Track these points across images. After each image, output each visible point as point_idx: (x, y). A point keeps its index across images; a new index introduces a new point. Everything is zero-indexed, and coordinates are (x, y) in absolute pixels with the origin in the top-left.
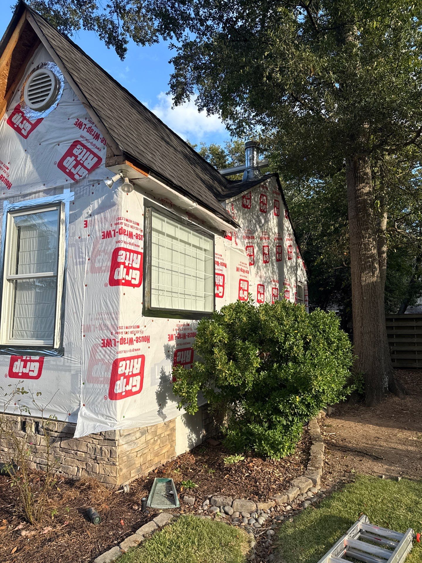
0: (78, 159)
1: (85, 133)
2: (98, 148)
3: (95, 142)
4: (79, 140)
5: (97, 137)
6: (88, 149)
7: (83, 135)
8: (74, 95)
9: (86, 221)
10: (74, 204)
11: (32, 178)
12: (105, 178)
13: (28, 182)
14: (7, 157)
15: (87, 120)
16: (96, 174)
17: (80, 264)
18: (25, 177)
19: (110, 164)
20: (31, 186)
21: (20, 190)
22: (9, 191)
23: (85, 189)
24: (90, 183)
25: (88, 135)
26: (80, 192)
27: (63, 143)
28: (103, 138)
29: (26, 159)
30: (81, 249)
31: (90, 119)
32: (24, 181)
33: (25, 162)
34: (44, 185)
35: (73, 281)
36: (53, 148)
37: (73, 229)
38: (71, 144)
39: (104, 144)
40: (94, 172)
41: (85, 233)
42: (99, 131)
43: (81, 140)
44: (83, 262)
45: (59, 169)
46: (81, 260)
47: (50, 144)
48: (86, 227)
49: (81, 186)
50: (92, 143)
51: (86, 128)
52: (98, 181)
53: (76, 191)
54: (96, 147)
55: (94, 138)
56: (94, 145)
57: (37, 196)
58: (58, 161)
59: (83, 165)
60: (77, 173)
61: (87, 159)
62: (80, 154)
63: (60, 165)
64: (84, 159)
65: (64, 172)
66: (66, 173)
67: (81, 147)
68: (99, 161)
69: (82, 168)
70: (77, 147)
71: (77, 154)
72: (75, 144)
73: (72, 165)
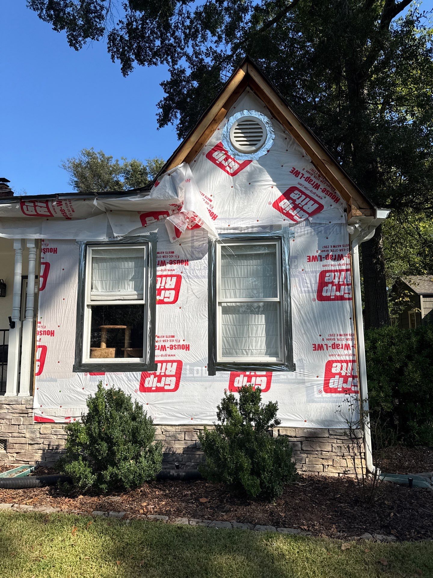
0: (297, 203)
1: (302, 181)
2: (319, 197)
3: (315, 190)
5: (317, 187)
6: (307, 196)
7: (300, 182)
8: (287, 146)
9: (310, 257)
10: (294, 241)
11: (242, 213)
12: (328, 222)
13: (237, 216)
14: (209, 189)
15: (305, 170)
16: (318, 218)
17: (305, 293)
18: (234, 211)
19: (357, 215)
20: (242, 221)
21: (228, 223)
22: (214, 221)
23: (306, 229)
24: (312, 225)
25: (306, 184)
26: (301, 232)
27: (277, 186)
28: (324, 189)
29: (233, 195)
30: (306, 280)
31: (309, 170)
32: (233, 215)
33: (233, 197)
34: (258, 221)
35: (299, 307)
36: (265, 189)
37: (295, 262)
38: (287, 189)
39: (325, 193)
40: (315, 216)
41: (309, 267)
42: (319, 183)
43: (298, 186)
44: (308, 290)
45: (275, 209)
46: (306, 289)
47: (262, 185)
48: (310, 261)
49: (302, 226)
50: (311, 191)
51: (304, 177)
52: (320, 224)
53: (296, 230)
54: (317, 195)
55: (313, 187)
56: (314, 193)
57: (250, 230)
58: (274, 202)
59: (302, 209)
60: (296, 215)
61: (306, 204)
62: (298, 199)
63: (276, 205)
64: (303, 203)
65: (280, 212)
66: (283, 213)
67: (299, 193)
68: (321, 207)
69: (302, 211)
70: (294, 192)
71: (294, 198)
72: (292, 189)
73: (290, 207)
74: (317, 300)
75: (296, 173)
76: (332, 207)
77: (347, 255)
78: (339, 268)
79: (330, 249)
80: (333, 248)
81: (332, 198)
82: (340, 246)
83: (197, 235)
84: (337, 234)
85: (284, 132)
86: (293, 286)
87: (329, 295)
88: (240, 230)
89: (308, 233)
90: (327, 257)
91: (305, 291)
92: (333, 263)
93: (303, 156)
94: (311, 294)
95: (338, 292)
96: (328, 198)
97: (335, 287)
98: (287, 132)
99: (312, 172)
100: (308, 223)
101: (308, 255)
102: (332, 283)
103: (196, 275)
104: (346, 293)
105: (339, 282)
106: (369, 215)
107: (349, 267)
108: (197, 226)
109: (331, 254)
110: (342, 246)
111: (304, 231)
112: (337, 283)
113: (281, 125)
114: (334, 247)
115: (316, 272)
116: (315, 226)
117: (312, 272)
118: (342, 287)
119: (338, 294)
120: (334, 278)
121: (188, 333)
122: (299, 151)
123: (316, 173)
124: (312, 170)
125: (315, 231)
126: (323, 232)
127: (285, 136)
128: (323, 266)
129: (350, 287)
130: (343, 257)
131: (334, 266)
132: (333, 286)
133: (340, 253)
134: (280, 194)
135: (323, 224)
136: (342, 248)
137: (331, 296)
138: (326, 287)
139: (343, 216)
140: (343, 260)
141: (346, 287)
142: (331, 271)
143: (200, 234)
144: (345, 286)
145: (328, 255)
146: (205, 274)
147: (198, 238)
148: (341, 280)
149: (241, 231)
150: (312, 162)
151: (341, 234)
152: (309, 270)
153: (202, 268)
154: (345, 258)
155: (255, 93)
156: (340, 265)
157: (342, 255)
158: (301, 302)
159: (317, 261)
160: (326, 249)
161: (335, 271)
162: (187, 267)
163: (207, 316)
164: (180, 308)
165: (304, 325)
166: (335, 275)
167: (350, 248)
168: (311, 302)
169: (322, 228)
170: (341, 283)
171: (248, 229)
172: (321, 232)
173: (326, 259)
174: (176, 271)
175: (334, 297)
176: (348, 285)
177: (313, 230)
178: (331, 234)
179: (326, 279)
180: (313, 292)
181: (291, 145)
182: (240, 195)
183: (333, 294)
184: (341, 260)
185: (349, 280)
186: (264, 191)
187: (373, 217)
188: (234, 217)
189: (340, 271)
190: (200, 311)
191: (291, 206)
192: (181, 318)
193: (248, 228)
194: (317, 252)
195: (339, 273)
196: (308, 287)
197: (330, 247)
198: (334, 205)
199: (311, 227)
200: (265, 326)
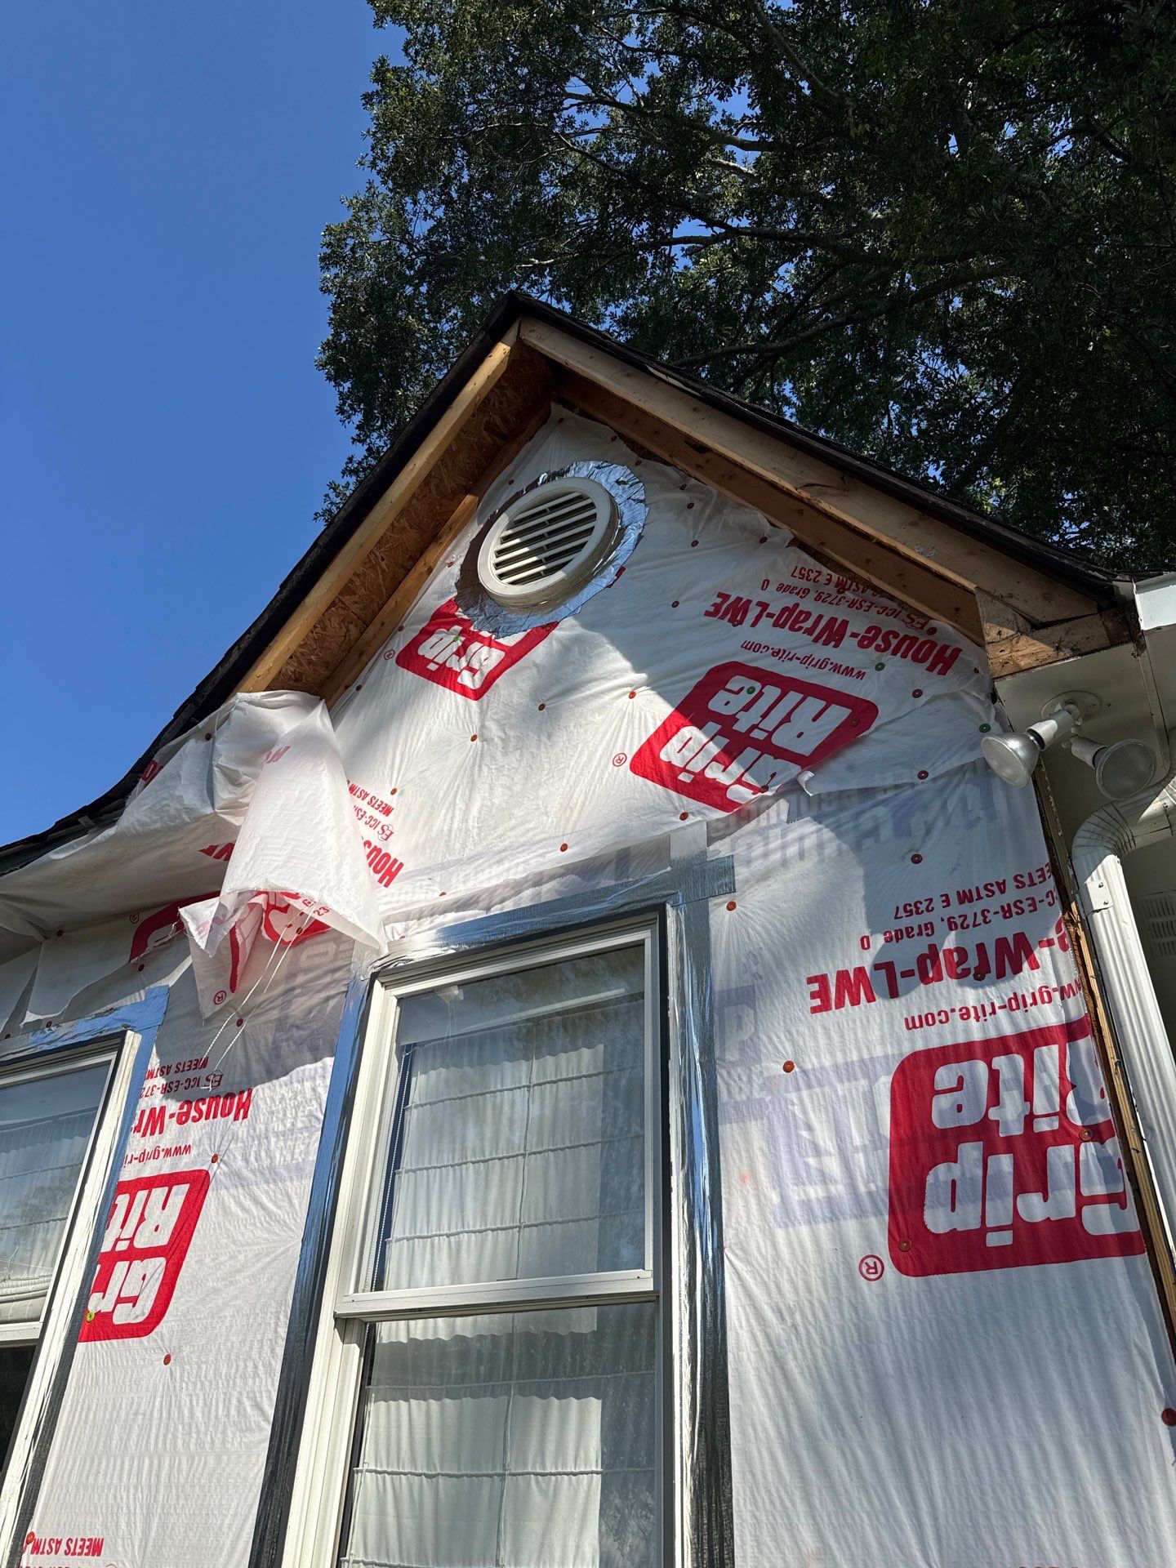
0: (741, 727)
1: (765, 633)
2: (848, 671)
3: (823, 652)
4: (739, 659)
5: (832, 633)
6: (786, 684)
7: (754, 639)
8: (695, 527)
9: (822, 980)
10: (731, 906)
11: (500, 831)
12: (909, 776)
13: (480, 848)
14: (387, 771)
15: (772, 587)
16: (851, 768)
17: (811, 1220)
18: (467, 830)
19: (1023, 663)
20: (499, 862)
21: (441, 884)
22: (385, 891)
23: (791, 836)
24: (820, 809)
25: (783, 638)
26: (766, 855)
27: (654, 684)
28: (868, 631)
29: (474, 765)
30: (810, 1128)
31: (788, 581)
32: (464, 846)
33: (472, 775)
34: (564, 848)
35: (777, 1328)
36: (600, 710)
37: (740, 1026)
38: (694, 682)
39: (878, 648)
40: (836, 766)
41: (822, 1041)
42: (841, 613)
43: (745, 658)
44: (830, 1201)
45: (640, 779)
46: (816, 1192)
47: (588, 698)
48: (825, 1007)
49: (770, 827)
50: (807, 660)
51: (770, 615)
52: (866, 793)
53: (741, 850)
54: (836, 668)
55: (816, 640)
56: (822, 664)
57: (526, 898)
58: (635, 750)
59: (766, 747)
60: (739, 781)
61: (787, 719)
62: (746, 708)
63: (647, 763)
64: (769, 723)
65: (664, 784)
66: (680, 788)
67: (748, 683)
68: (863, 714)
69: (768, 758)
70: (728, 686)
71: (727, 711)
72: (717, 678)
73: (708, 752)
74: (890, 1270)
75: (733, 610)
76: (923, 699)
77: (1053, 935)
78: (1013, 1022)
79: (940, 912)
80: (955, 909)
81: (915, 659)
82: (1002, 887)
83: (309, 963)
84: (971, 825)
85: (683, 488)
86: (735, 1175)
87: (974, 1224)
88: (483, 904)
89: (801, 855)
90: (927, 968)
91: (807, 1204)
92: (970, 996)
93: (763, 540)
94: (851, 1227)
95: (1035, 1198)
96: (896, 665)
97: (1004, 1163)
98: (693, 481)
99: (802, 584)
100: (805, 805)
101: (815, 973)
102: (984, 1131)
103: (266, 1163)
104: (1093, 1200)
105: (1030, 1119)
106: (1104, 640)
107: (1077, 1007)
108: (317, 928)
109: (950, 942)
110: (1011, 885)
111: (784, 847)
112: (1017, 1130)
113: (669, 470)
114: (965, 897)
115: (867, 1068)
116: (842, 809)
117: (846, 1072)
118: (1059, 1156)
119: (1035, 1208)
120: (995, 1099)
121: (163, 1526)
122: (744, 528)
123: (822, 579)
124: (804, 574)
125: (839, 835)
126: (886, 832)
127: (684, 497)
128: (911, 1025)
129: (1112, 1146)
130: (1029, 953)
131: (981, 1013)
132: (989, 1150)
133: (1008, 929)
134: (663, 710)
135: (885, 790)
136: (1012, 895)
137: (984, 1230)
138: (941, 1168)
139: (992, 722)
140: (1034, 965)
141: (1088, 1149)
142: (963, 1052)
143: (323, 959)
144: (1076, 1142)
145: (933, 948)
146: (307, 1153)
147: (312, 975)
148: (1040, 1105)
149: (488, 909)
150: (797, 542)
151: (992, 817)
152: (827, 1062)
153: (299, 1125)
154: (1043, 954)
155: (583, 414)
156: (1016, 1003)
157: (1021, 939)
158: (786, 1286)
159: (871, 999)
160: (915, 921)
161: (991, 1048)
162: (241, 1127)
163: (271, 1412)
164: (167, 1360)
165: (812, 1475)
166: (994, 1075)
167: (1059, 884)
168: (854, 1287)
169: (881, 811)
170: (1043, 1126)
171: (518, 893)
172: (874, 832)
173: (925, 980)
174: (194, 1152)
175: (1006, 1238)
176: (1097, 1134)
177: (827, 834)
178: (935, 834)
179: (942, 1112)
180: (860, 1214)
181: (710, 519)
182: (499, 756)
183: (999, 1212)
184: (1017, 969)
185: (1096, 1099)
186: (598, 718)
187: (1130, 647)
188: (467, 853)
189: (1028, 1042)
190: (244, 1377)
191: (714, 749)
192: (155, 1422)
193: (517, 888)
194: (865, 943)
195: (1019, 1060)
196: (825, 1179)
197: (938, 903)
198: (933, 684)
199: (818, 819)
200: (597, 1479)
